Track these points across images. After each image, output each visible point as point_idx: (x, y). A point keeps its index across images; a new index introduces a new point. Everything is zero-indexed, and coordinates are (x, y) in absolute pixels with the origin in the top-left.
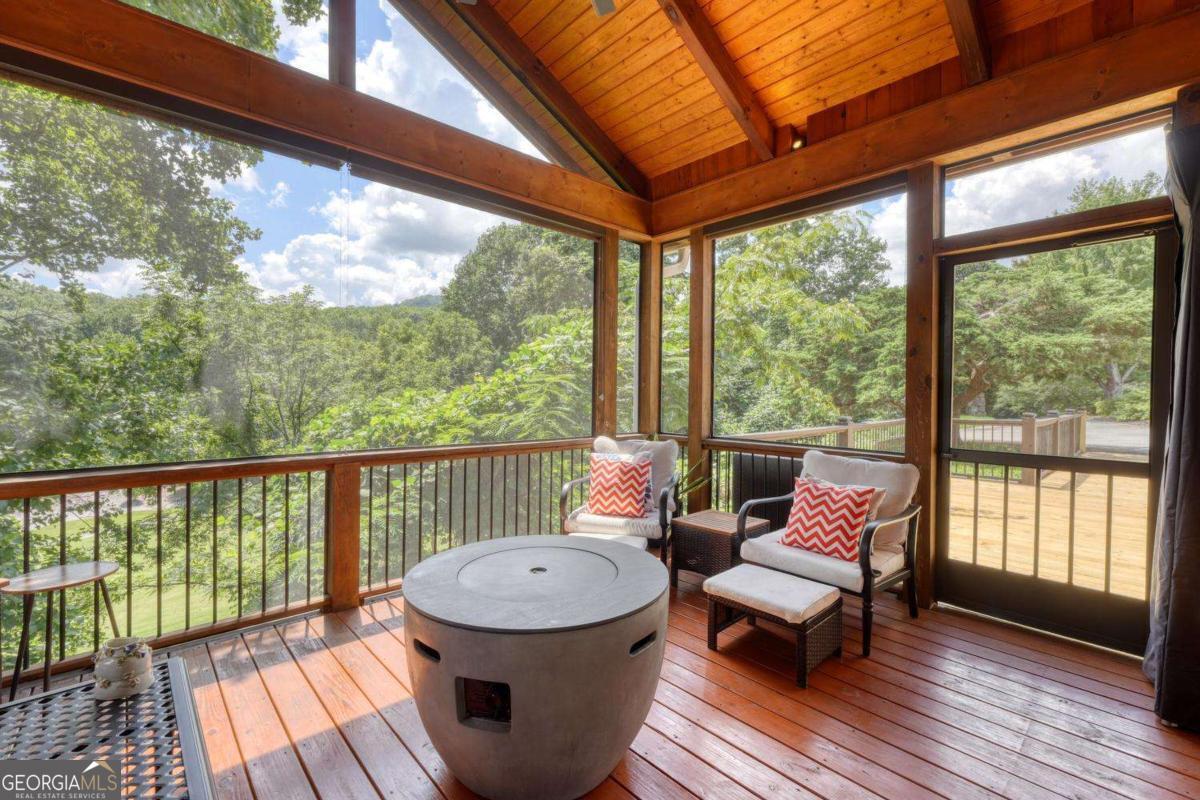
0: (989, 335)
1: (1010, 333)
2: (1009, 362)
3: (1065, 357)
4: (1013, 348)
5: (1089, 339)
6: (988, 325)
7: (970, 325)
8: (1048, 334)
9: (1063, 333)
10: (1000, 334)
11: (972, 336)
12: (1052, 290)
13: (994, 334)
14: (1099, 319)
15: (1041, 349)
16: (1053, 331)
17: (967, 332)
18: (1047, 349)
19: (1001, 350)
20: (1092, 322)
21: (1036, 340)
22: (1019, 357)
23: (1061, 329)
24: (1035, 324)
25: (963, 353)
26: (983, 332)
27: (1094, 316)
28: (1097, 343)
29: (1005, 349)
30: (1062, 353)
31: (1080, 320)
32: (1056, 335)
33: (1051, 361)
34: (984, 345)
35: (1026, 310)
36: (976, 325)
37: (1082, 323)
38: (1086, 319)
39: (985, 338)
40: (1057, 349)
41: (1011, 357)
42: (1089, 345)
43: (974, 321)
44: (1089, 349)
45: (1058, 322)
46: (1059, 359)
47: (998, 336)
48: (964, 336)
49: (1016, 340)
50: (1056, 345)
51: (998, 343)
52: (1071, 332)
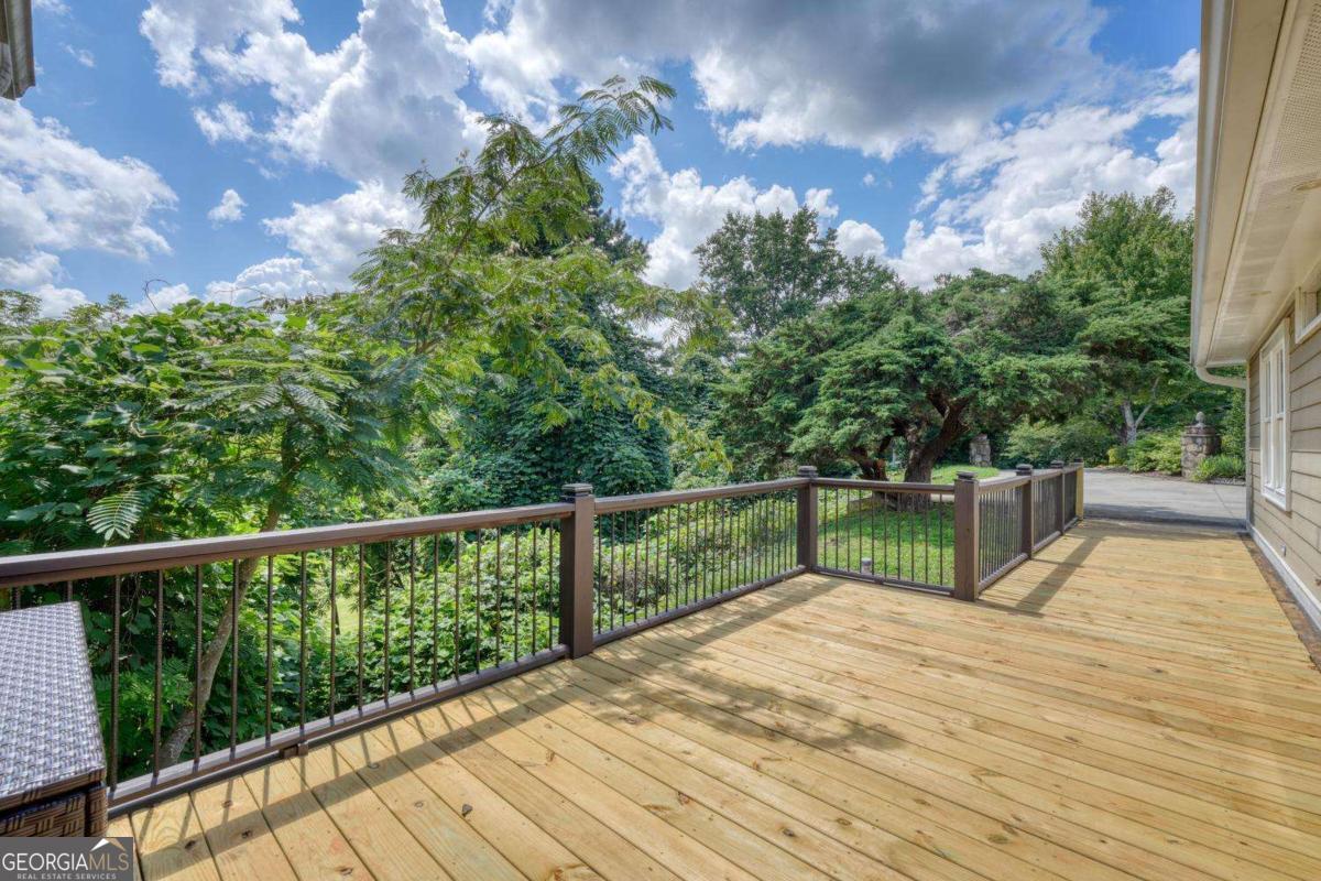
0: (958, 356)
1: (984, 355)
2: (982, 394)
3: (1052, 386)
4: (985, 372)
5: (1085, 361)
6: (956, 344)
7: (931, 343)
8: (1033, 356)
9: (1052, 354)
10: (972, 356)
11: (934, 357)
12: (1039, 296)
13: (963, 355)
14: (1097, 333)
15: (1022, 375)
16: (1040, 352)
17: (927, 351)
18: (1030, 374)
19: (972, 377)
20: (1088, 338)
21: (1016, 363)
22: (993, 386)
23: (1050, 349)
24: (1017, 342)
25: (922, 380)
26: (948, 352)
27: (1090, 331)
28: (1094, 367)
29: (978, 376)
30: (1049, 380)
31: (1072, 335)
32: (1043, 357)
33: (1035, 392)
34: (949, 370)
35: (1007, 324)
36: (939, 343)
37: (1075, 339)
38: (1080, 334)
39: (950, 360)
40: (1043, 376)
41: (984, 387)
42: (1083, 369)
43: (938, 337)
44: (1084, 374)
45: (1045, 339)
46: (1045, 388)
47: (968, 359)
48: (924, 357)
49: (990, 363)
50: (1042, 370)
51: (968, 367)
52: (1061, 353)
